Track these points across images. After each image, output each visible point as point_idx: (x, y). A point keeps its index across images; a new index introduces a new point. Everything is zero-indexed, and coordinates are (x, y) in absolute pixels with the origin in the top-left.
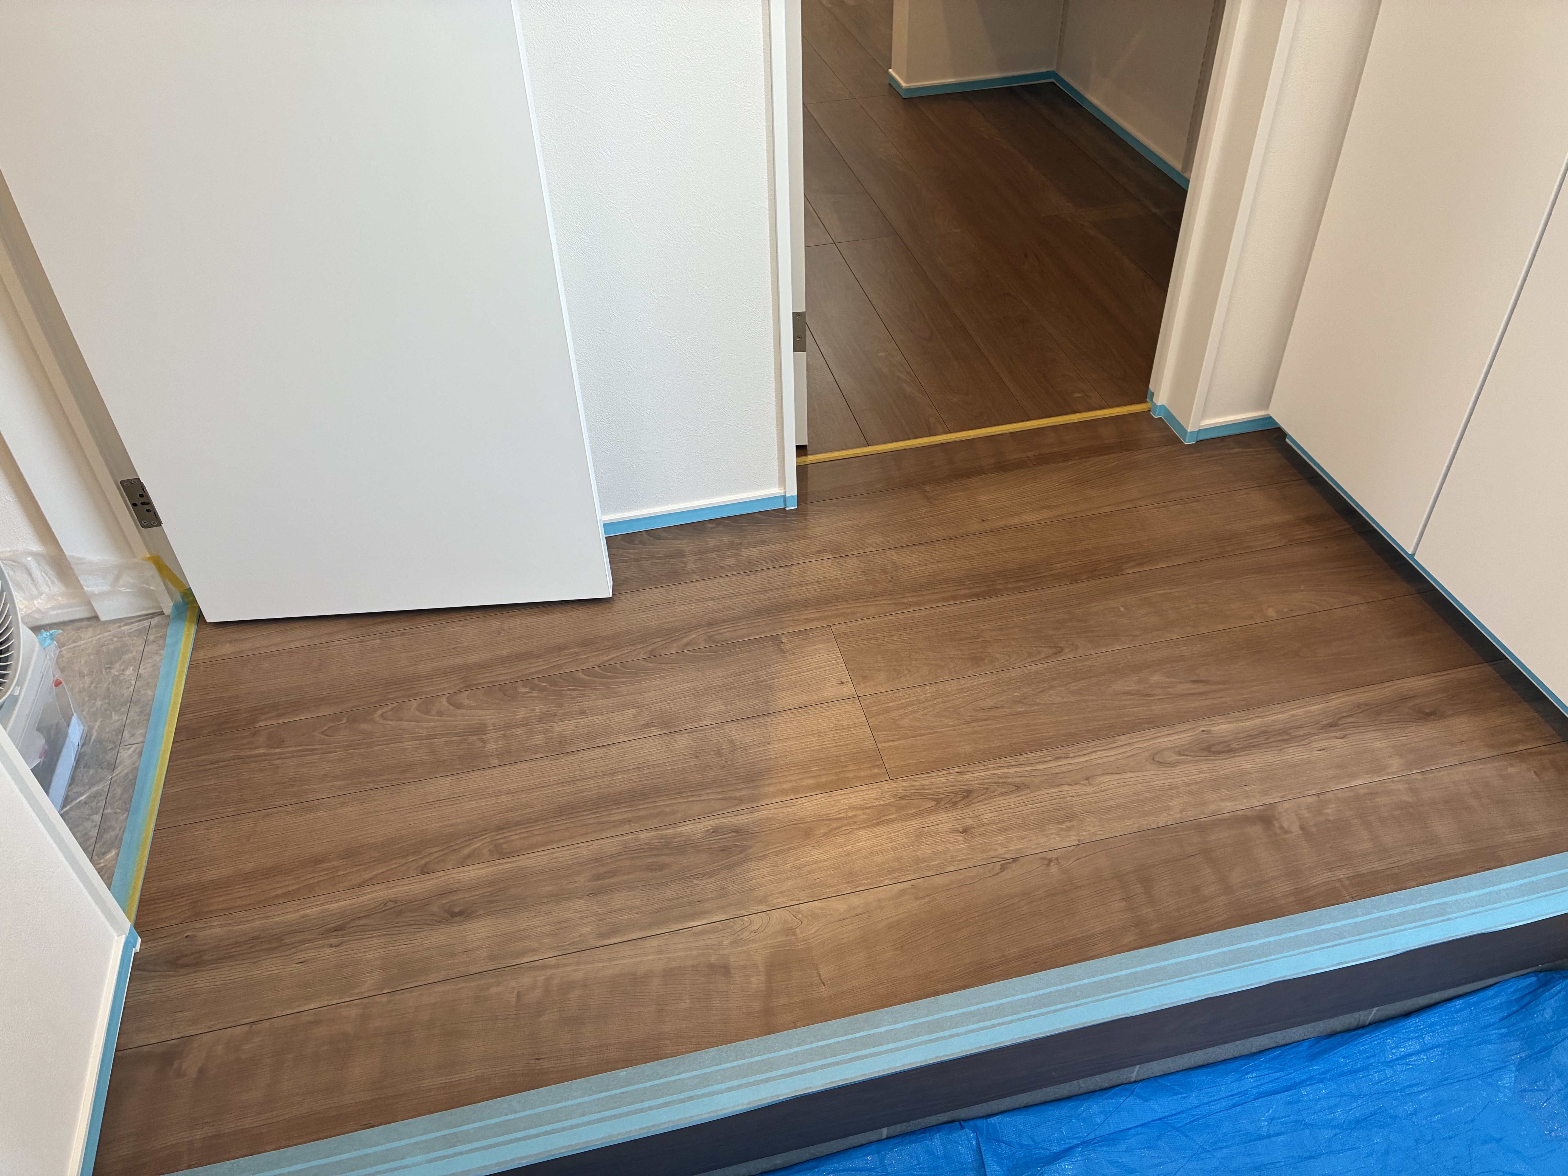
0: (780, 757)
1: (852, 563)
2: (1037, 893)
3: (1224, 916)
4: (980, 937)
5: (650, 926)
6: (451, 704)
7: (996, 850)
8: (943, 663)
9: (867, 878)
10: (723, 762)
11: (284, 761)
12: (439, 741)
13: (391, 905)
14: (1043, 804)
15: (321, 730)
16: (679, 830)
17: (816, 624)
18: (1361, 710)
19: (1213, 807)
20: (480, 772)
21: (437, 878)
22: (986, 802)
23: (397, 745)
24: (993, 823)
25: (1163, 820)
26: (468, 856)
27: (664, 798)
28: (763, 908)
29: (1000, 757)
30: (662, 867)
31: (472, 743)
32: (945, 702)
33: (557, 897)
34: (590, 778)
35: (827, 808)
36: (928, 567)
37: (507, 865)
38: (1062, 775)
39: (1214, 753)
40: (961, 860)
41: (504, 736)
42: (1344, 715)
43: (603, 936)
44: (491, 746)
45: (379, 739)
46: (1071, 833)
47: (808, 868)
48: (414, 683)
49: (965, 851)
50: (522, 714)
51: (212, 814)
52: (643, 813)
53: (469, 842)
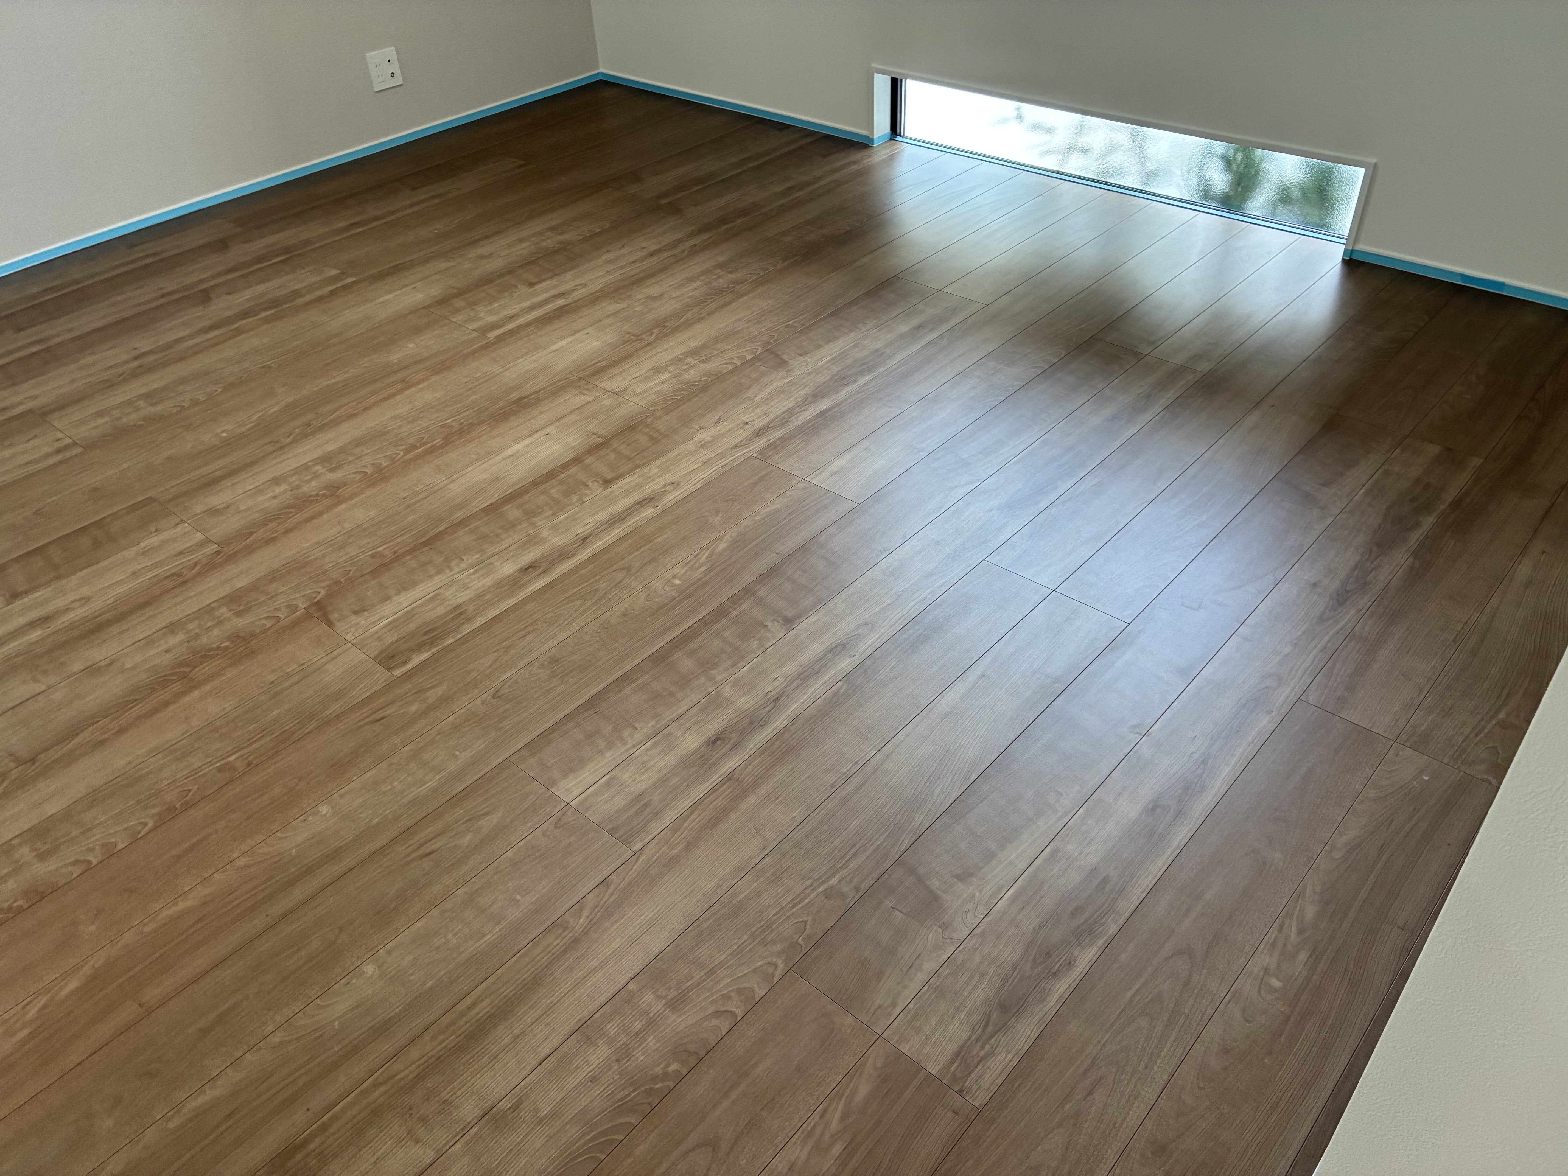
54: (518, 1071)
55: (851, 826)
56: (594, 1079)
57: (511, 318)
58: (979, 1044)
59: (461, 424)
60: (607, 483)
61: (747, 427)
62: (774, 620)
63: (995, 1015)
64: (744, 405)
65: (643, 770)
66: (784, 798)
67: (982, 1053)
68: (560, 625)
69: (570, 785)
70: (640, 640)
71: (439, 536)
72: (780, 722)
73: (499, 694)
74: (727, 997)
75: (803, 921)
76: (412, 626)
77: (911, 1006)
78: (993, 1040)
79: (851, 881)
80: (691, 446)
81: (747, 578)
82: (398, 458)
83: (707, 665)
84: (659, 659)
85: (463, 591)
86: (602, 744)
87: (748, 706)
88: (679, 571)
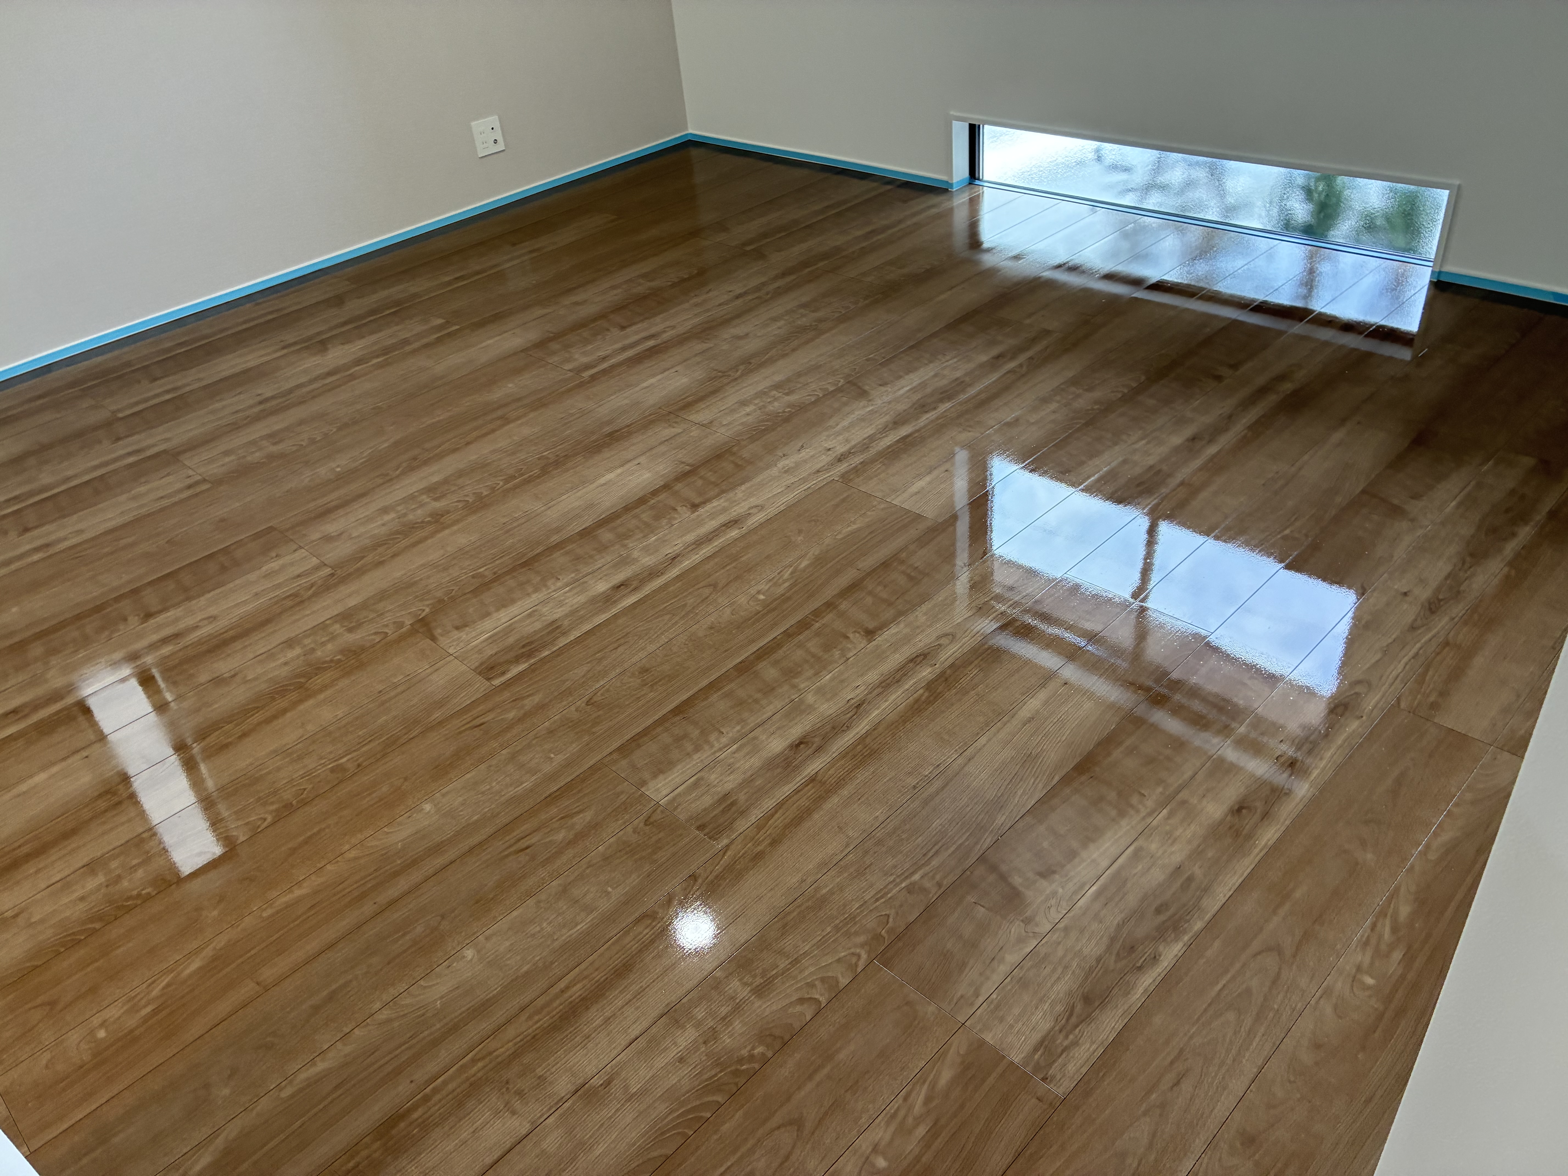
54: (609, 1050)
55: (934, 825)
56: (681, 1060)
57: (604, 359)
58: (1064, 1033)
59: (557, 456)
60: (695, 507)
61: (830, 452)
62: (855, 632)
63: (1078, 1009)
64: (826, 433)
65: (729, 772)
66: (867, 798)
67: (1066, 1043)
68: (649, 638)
69: (660, 785)
70: (726, 651)
71: (536, 558)
72: (862, 727)
73: (592, 701)
74: (811, 985)
75: (886, 915)
76: (511, 640)
77: (994, 996)
78: (1077, 1030)
79: (933, 878)
80: (774, 471)
81: (828, 593)
82: (498, 487)
83: (791, 673)
84: (743, 668)
85: (559, 608)
86: (689, 747)
87: (831, 712)
88: (763, 587)
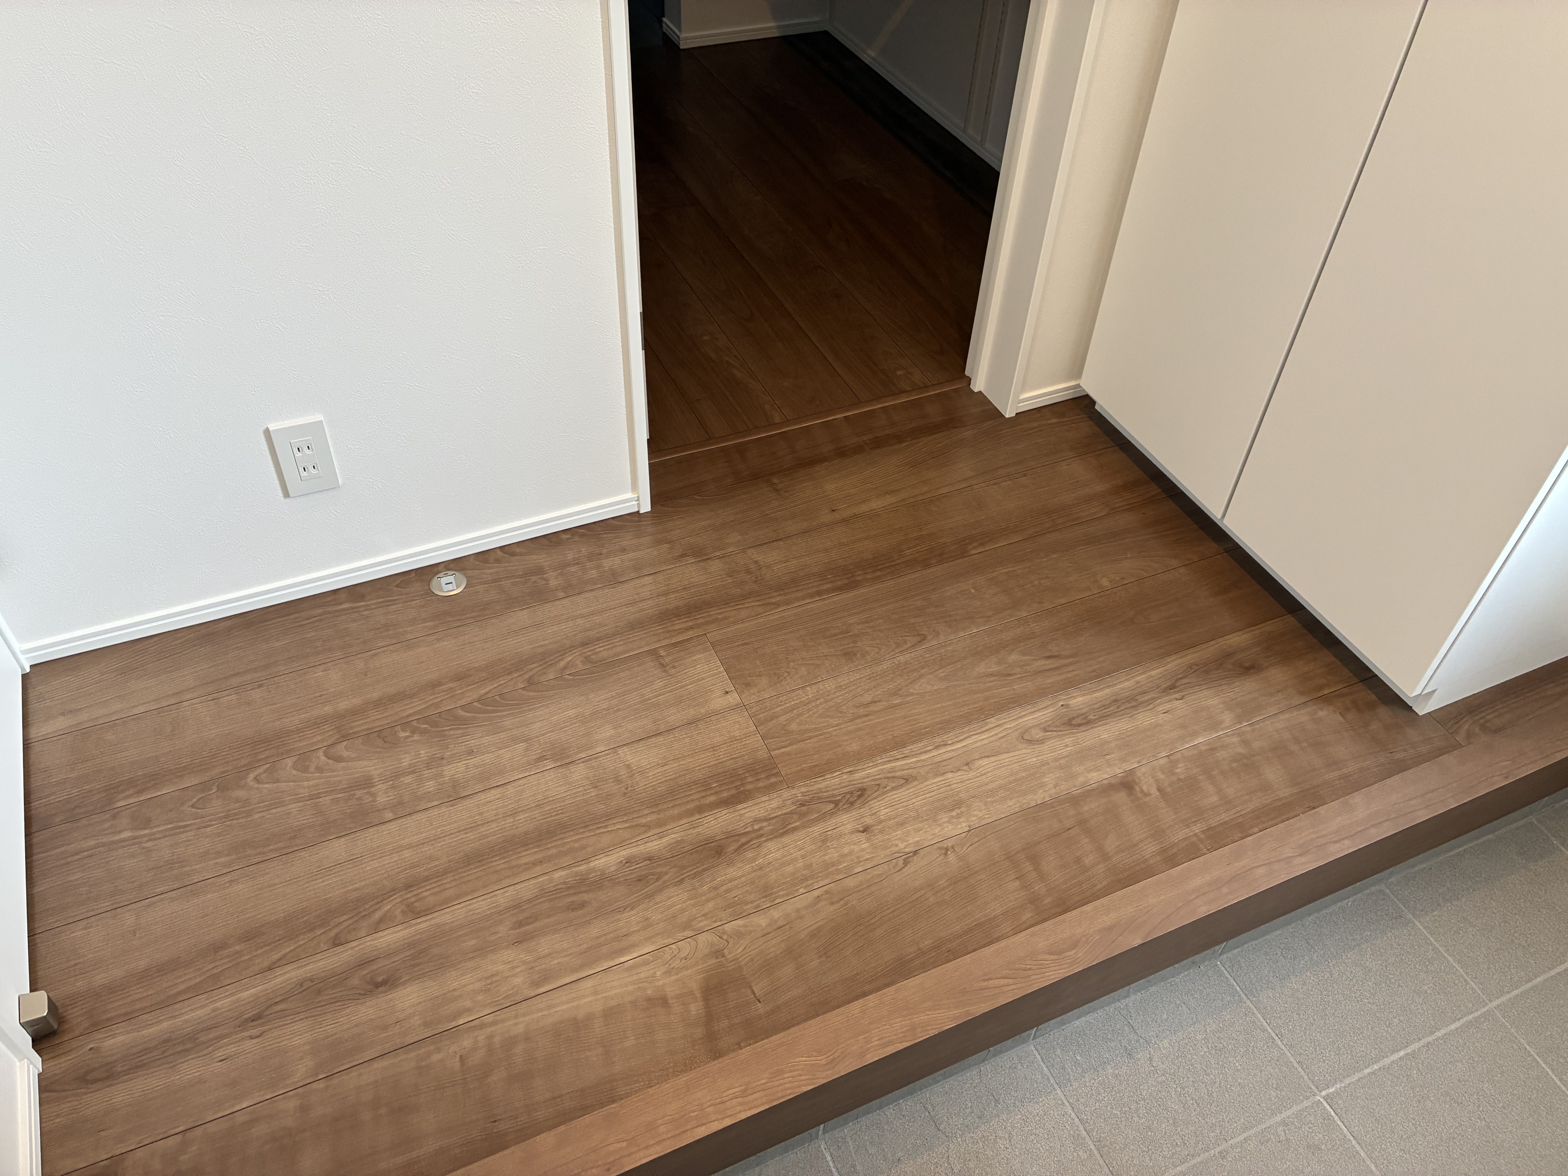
0: (679, 777)
1: (716, 566)
2: (940, 883)
3: (1105, 883)
4: (895, 934)
5: (582, 967)
6: (329, 758)
7: (897, 845)
8: (819, 662)
9: (783, 890)
10: (623, 789)
11: (156, 842)
12: (325, 800)
13: (307, 984)
14: (932, 794)
15: (191, 803)
16: (592, 864)
17: (690, 634)
18: (1193, 670)
19: (1081, 779)
20: (375, 829)
21: (352, 948)
22: (880, 799)
23: (279, 810)
24: (890, 819)
25: (1040, 796)
26: (381, 921)
27: (572, 833)
28: (688, 933)
29: (886, 751)
30: (583, 905)
31: (360, 799)
32: (826, 702)
33: (482, 951)
34: (492, 821)
35: (733, 824)
36: (789, 563)
37: (423, 924)
38: (944, 763)
39: (1074, 725)
40: (867, 860)
41: (393, 787)
42: (1180, 677)
43: (536, 984)
44: (382, 799)
45: (257, 805)
46: (961, 820)
47: (724, 888)
48: (283, 739)
49: (868, 851)
50: (406, 761)
51: (87, 912)
52: (554, 851)
53: (378, 906)
